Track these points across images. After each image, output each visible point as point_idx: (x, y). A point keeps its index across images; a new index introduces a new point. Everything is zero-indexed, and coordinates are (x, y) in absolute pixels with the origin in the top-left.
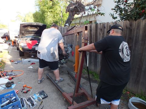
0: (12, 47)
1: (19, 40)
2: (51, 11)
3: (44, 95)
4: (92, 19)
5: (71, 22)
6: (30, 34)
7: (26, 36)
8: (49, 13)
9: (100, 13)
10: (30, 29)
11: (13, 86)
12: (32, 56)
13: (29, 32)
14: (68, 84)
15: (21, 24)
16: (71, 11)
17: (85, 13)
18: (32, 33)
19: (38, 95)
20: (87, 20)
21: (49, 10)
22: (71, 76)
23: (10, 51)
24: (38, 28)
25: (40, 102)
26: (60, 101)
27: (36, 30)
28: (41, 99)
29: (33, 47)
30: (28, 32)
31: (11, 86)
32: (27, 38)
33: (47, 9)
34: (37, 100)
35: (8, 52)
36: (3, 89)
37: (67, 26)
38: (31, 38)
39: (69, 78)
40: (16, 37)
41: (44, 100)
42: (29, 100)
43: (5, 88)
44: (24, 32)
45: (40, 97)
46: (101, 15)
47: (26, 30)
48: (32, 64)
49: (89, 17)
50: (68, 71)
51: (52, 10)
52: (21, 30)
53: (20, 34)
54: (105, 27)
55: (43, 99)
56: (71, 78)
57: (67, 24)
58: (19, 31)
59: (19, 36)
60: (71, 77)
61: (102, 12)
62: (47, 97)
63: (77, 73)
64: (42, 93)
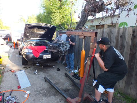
0: (13, 50)
1: (22, 44)
6: (36, 37)
7: (31, 40)
8: (57, 14)
13: (35, 35)
15: (26, 25)
18: (38, 36)
23: (11, 56)
24: (46, 30)
27: (42, 32)
29: (40, 54)
30: (33, 35)
32: (31, 42)
35: (9, 57)
38: (36, 42)
40: (19, 40)
44: (29, 35)
47: (32, 32)
51: (60, 11)
52: (25, 32)
53: (24, 37)
58: (23, 32)
59: (22, 39)
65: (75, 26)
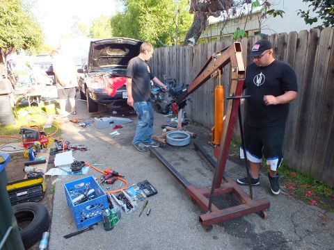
1: (86, 76)
2: (154, 11)
3: (150, 190)
4: (252, 25)
5: (199, 34)
6: (110, 64)
7: (102, 69)
8: (148, 16)
9: (271, 12)
10: (110, 53)
11: (85, 170)
12: (114, 112)
13: (109, 60)
14: (199, 171)
15: (92, 43)
16: (202, 9)
17: (234, 12)
18: (113, 61)
19: (138, 188)
20: (238, 29)
21: (150, 9)
22: (204, 155)
24: (127, 50)
25: (143, 203)
26: (183, 202)
27: (121, 53)
28: (145, 196)
29: (117, 91)
30: (105, 60)
31: (80, 170)
32: (103, 73)
33: (145, 6)
34: (136, 199)
36: (66, 174)
37: (192, 43)
38: (111, 73)
39: (199, 158)
40: (80, 71)
41: (150, 199)
42: (121, 197)
43: (70, 173)
44: (98, 60)
45: (142, 193)
46: (275, 16)
47: (102, 55)
48: (117, 127)
49: (244, 21)
50: (194, 144)
51: (155, 8)
52: (90, 55)
53: (89, 65)
54: (285, 44)
55: (148, 196)
56: (202, 159)
57: (192, 40)
58: (87, 56)
59: (86, 68)
60: (203, 157)
61: (276, 8)
62: (156, 193)
63: (219, 145)
64: (144, 185)
65: (183, 38)
